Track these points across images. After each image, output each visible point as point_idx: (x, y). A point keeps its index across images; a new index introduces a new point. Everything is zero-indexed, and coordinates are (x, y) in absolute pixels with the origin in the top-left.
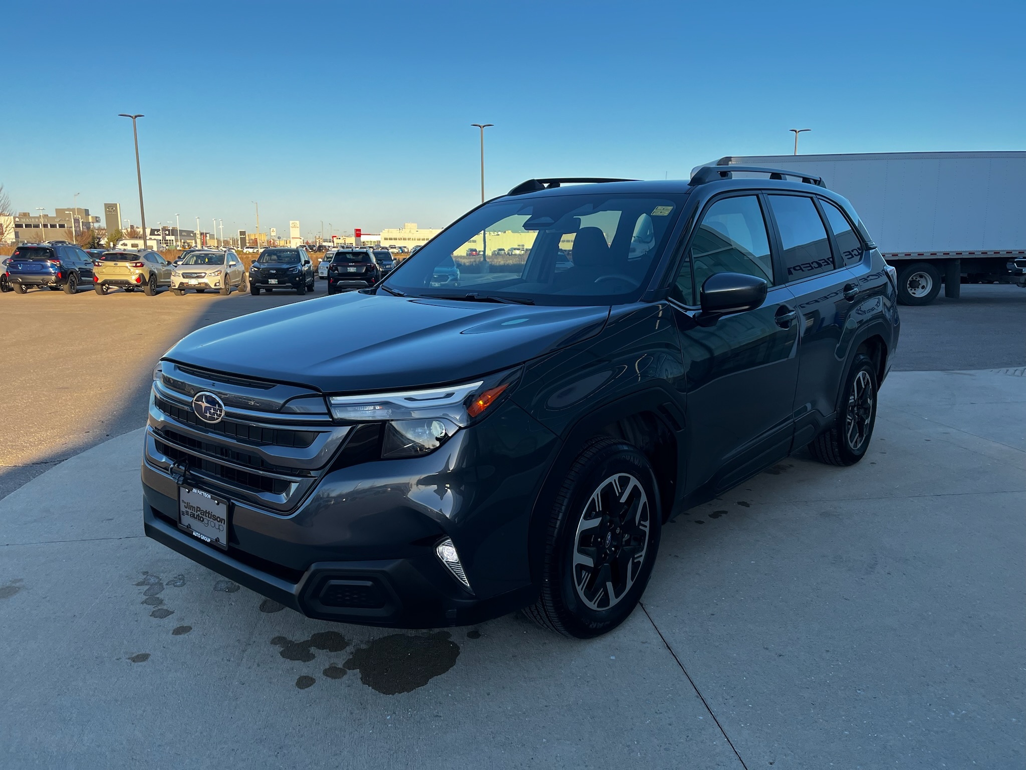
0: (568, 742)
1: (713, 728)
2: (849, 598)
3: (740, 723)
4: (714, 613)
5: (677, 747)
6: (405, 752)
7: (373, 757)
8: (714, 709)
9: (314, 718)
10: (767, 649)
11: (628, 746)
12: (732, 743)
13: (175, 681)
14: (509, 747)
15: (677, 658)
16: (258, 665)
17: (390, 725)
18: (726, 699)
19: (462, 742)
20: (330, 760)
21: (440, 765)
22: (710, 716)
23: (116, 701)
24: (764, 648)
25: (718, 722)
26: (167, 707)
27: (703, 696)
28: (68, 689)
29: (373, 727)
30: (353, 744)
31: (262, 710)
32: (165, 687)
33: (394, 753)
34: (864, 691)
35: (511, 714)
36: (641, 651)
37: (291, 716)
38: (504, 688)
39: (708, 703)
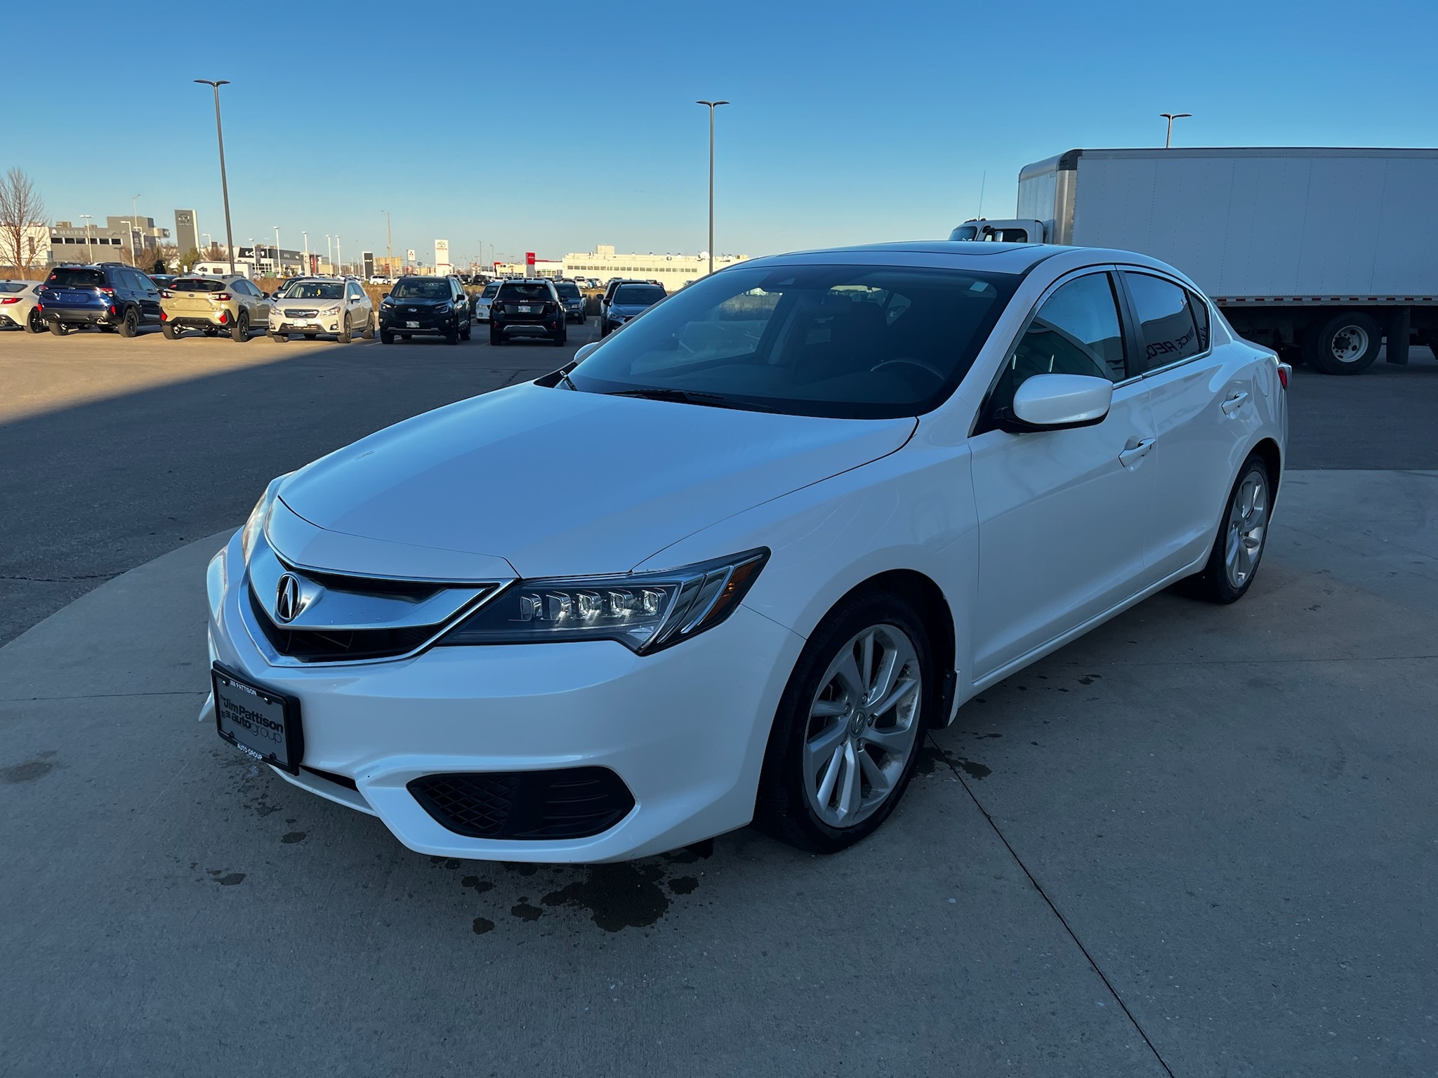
0: (896, 1038)
1: (1123, 1021)
2: (1309, 816)
3: (1164, 1015)
4: (1103, 834)
5: (1067, 1051)
6: (641, 1044)
7: (593, 1051)
8: (1121, 991)
9: (499, 984)
10: (1192, 894)
11: (991, 1048)
12: (1155, 1047)
13: (286, 917)
14: (804, 1043)
15: (1053, 905)
16: (411, 896)
17: (616, 1000)
18: (1138, 975)
19: (729, 1030)
20: (526, 1054)
21: (697, 1067)
22: (1115, 1001)
23: (196, 947)
24: (1187, 892)
25: (1130, 1011)
26: (273, 960)
27: (1101, 968)
28: (122, 927)
29: (590, 1002)
30: (560, 1028)
31: (417, 968)
32: (270, 926)
33: (624, 1046)
34: (1350, 966)
35: (802, 988)
36: (994, 892)
37: (463, 981)
38: (787, 944)
39: (1110, 980)
